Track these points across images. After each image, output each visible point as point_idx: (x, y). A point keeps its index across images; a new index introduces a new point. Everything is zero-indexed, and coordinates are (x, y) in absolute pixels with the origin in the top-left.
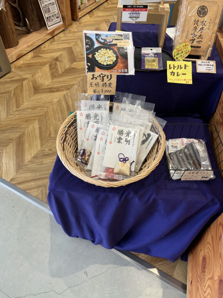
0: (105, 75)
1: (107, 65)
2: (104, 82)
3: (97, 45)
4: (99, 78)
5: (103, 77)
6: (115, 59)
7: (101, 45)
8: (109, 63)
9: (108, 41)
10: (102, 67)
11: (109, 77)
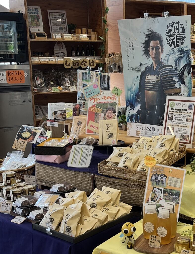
0: (22, 142)
1: (25, 138)
2: (21, 144)
3: (25, 130)
4: (20, 142)
5: (21, 142)
6: (30, 136)
7: (27, 130)
8: (26, 137)
9: (31, 129)
10: (23, 138)
11: (24, 142)
